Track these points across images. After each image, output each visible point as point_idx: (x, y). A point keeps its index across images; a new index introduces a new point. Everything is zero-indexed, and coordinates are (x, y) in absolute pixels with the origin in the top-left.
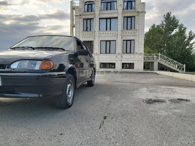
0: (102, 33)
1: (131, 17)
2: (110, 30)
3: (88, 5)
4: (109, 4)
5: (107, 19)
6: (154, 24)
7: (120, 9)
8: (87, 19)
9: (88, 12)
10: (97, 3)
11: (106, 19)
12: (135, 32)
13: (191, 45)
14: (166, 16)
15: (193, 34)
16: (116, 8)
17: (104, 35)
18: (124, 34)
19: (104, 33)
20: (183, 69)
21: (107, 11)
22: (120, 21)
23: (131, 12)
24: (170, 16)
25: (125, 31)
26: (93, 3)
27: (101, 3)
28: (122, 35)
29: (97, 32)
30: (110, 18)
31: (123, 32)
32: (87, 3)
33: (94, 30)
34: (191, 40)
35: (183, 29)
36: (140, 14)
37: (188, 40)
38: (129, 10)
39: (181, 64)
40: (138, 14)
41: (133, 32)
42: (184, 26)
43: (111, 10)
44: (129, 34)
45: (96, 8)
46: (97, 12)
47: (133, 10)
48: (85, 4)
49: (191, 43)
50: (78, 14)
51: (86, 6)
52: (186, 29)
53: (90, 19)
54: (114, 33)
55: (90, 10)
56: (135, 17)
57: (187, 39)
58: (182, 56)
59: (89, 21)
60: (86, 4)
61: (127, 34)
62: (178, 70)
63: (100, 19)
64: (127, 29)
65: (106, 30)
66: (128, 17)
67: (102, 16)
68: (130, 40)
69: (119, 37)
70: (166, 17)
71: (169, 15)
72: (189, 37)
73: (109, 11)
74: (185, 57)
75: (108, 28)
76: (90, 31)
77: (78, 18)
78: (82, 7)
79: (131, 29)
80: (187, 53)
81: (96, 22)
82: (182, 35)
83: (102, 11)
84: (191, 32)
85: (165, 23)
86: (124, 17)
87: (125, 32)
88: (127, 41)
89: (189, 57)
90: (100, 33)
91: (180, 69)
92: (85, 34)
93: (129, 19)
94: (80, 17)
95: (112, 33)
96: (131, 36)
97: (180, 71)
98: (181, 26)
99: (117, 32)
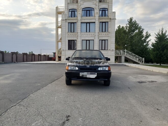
0: (83, 34)
1: (105, 22)
2: (89, 32)
3: (72, 11)
4: (88, 12)
5: (87, 23)
6: (120, 25)
7: (97, 16)
8: (71, 23)
9: (71, 17)
10: (79, 10)
11: (86, 23)
12: (108, 33)
13: (147, 42)
15: (149, 34)
16: (93, 15)
17: (84, 36)
18: (100, 35)
19: (85, 34)
20: (143, 62)
21: (87, 17)
22: (97, 25)
23: (105, 19)
24: (132, 21)
25: (101, 33)
26: (76, 10)
27: (82, 10)
28: (98, 36)
29: (79, 33)
30: (89, 23)
31: (99, 34)
32: (71, 10)
33: (77, 31)
34: (147, 38)
35: (141, 30)
36: (112, 21)
37: (145, 39)
38: (104, 17)
39: (141, 58)
40: (110, 20)
41: (107, 34)
42: (142, 28)
43: (90, 16)
44: (104, 36)
45: (78, 14)
46: (79, 18)
47: (106, 17)
48: (69, 11)
49: (147, 40)
50: (65, 19)
51: (70, 12)
52: (143, 30)
53: (74, 23)
54: (93, 34)
55: (73, 16)
56: (108, 22)
58: (141, 51)
59: (72, 25)
60: (70, 10)
61: (102, 36)
62: (139, 62)
63: (81, 23)
65: (86, 32)
66: (103, 22)
67: (83, 21)
68: (105, 40)
69: (97, 37)
70: (129, 21)
71: (131, 19)
72: (146, 36)
73: (88, 18)
74: (143, 52)
75: (88, 30)
76: (74, 32)
77: (64, 21)
78: (67, 13)
79: (105, 31)
80: (145, 49)
81: (78, 25)
82: (140, 34)
83: (83, 17)
84: (147, 32)
85: (128, 25)
86: (100, 22)
87: (101, 34)
88: (102, 40)
89: (147, 52)
90: (81, 34)
91: (141, 61)
92: (69, 34)
93: (104, 24)
94: (66, 21)
95: (91, 34)
97: (141, 63)
98: (140, 28)
99: (94, 34)
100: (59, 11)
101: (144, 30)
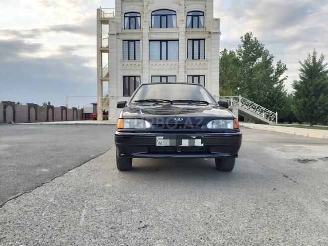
0: (154, 64)
1: (199, 40)
2: (167, 59)
3: (130, 17)
4: (164, 18)
5: (161, 41)
6: (225, 50)
7: (182, 27)
8: (129, 41)
9: (130, 28)
10: (144, 15)
11: (159, 42)
12: (206, 63)
13: (280, 82)
14: (244, 37)
15: (283, 66)
16: (174, 25)
17: (157, 67)
18: (189, 67)
19: (158, 63)
20: (275, 119)
21: (161, 29)
22: (183, 44)
23: (198, 32)
24: (251, 39)
25: (191, 61)
26: (138, 15)
27: (152, 15)
28: (185, 67)
29: (146, 62)
30: (167, 41)
31: (187, 63)
32: (128, 15)
33: (141, 59)
34: (280, 75)
35: (268, 58)
36: (213, 37)
37: (276, 75)
38: (195, 29)
39: (271, 112)
40: (209, 35)
41: (202, 63)
42: (270, 53)
43: (167, 27)
44: (197, 67)
45: (143, 23)
46: (145, 29)
47: (201, 29)
48: (125, 17)
49: (280, 78)
50: (115, 32)
51: (127, 20)
52: (272, 57)
53: (134, 41)
54: (174, 63)
55: (133, 26)
56: (204, 39)
57: (274, 74)
58: (270, 99)
59: (132, 44)
60: (126, 15)
61: (193, 67)
62: (267, 121)
63: (150, 41)
64: (193, 59)
65: (161, 59)
66: (194, 40)
67: (154, 37)
68: (199, 76)
69: (182, 70)
70: (244, 39)
71: (248, 37)
72: (278, 69)
73: (164, 30)
74: (274, 102)
75: (164, 56)
76: (135, 59)
77: (115, 37)
78: (119, 21)
79: (199, 58)
80: (277, 94)
81: (144, 46)
82: (267, 67)
83: (153, 29)
84: (279, 62)
85: (243, 49)
86: (188, 40)
87: (190, 63)
88: (193, 76)
89: (281, 100)
90: (151, 63)
91: (270, 119)
92: (125, 64)
93: (196, 43)
94: (118, 36)
95: (170, 63)
96: (199, 69)
97: (270, 122)
98: (266, 54)
99: (177, 63)
100: (103, 17)
101: (273, 59)
